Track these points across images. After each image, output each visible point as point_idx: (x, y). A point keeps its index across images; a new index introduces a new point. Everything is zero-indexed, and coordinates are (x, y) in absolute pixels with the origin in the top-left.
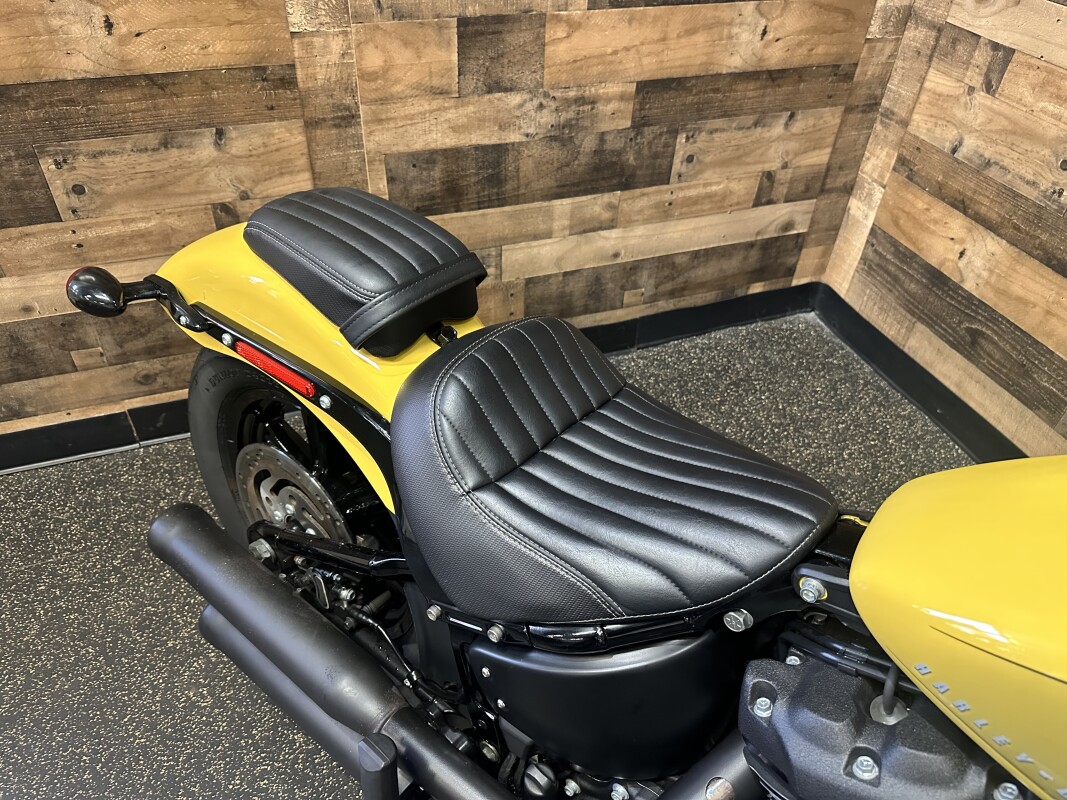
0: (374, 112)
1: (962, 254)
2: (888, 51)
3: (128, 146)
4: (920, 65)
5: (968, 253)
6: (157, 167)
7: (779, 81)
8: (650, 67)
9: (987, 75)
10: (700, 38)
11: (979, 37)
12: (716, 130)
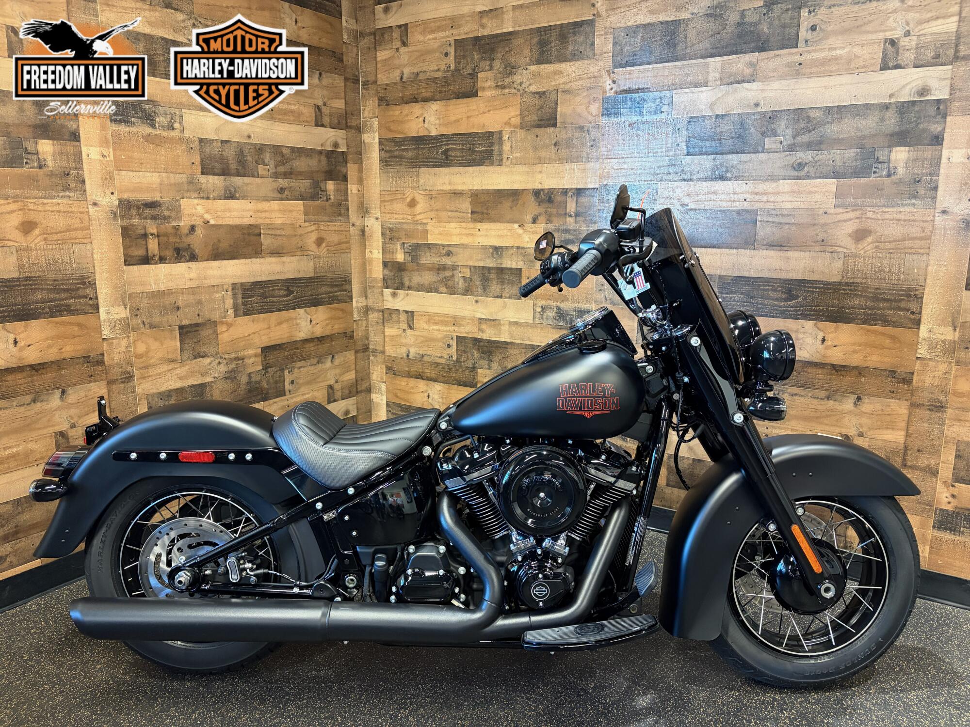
0: (142, 374)
1: (428, 396)
2: (364, 324)
3: (15, 404)
4: (380, 327)
5: (431, 395)
6: (28, 413)
7: (323, 342)
8: (266, 341)
9: (408, 323)
10: (284, 326)
11: (398, 310)
12: (301, 367)
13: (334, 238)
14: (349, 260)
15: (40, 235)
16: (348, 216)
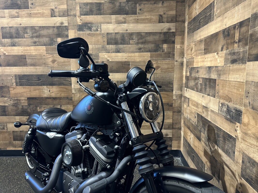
13: (166, 66)
14: (173, 75)
15: (57, 63)
16: (174, 57)
